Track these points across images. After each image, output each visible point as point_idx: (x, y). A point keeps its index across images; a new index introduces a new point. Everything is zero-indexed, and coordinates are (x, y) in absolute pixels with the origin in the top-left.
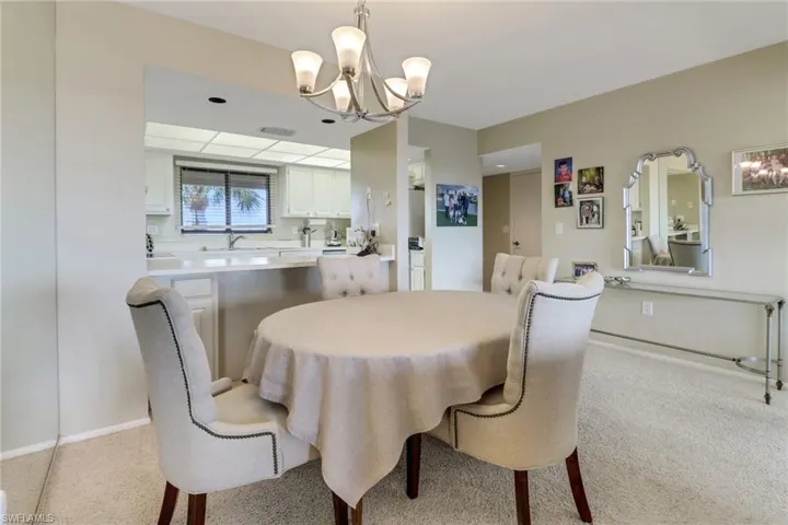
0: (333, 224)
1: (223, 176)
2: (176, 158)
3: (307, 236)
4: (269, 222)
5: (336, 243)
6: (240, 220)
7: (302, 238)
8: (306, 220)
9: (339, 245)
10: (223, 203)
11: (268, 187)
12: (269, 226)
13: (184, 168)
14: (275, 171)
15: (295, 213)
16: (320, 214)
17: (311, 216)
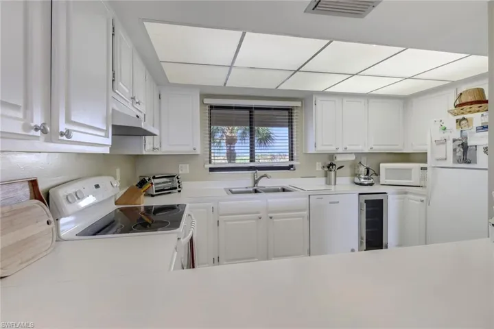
0: (364, 160)
1: (247, 112)
2: (204, 96)
3: (333, 173)
4: (291, 158)
5: (367, 182)
6: (264, 156)
7: (326, 176)
8: (332, 156)
9: (371, 184)
10: (248, 141)
11: (290, 125)
12: (291, 163)
13: (212, 107)
14: (298, 104)
15: (322, 148)
16: (351, 148)
17: (340, 151)
